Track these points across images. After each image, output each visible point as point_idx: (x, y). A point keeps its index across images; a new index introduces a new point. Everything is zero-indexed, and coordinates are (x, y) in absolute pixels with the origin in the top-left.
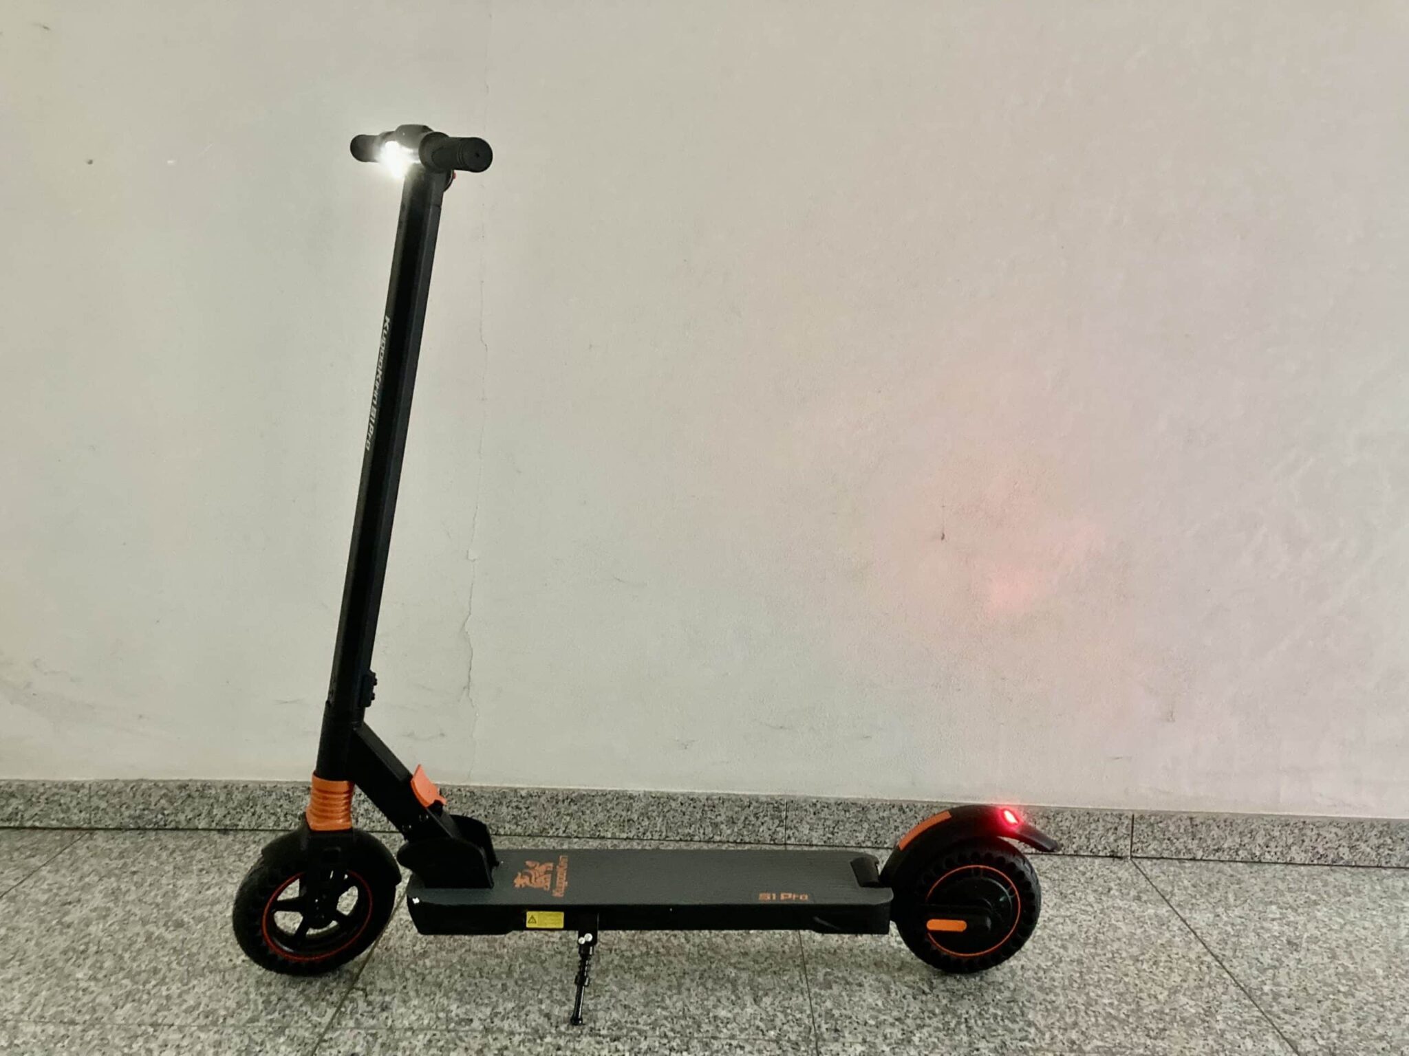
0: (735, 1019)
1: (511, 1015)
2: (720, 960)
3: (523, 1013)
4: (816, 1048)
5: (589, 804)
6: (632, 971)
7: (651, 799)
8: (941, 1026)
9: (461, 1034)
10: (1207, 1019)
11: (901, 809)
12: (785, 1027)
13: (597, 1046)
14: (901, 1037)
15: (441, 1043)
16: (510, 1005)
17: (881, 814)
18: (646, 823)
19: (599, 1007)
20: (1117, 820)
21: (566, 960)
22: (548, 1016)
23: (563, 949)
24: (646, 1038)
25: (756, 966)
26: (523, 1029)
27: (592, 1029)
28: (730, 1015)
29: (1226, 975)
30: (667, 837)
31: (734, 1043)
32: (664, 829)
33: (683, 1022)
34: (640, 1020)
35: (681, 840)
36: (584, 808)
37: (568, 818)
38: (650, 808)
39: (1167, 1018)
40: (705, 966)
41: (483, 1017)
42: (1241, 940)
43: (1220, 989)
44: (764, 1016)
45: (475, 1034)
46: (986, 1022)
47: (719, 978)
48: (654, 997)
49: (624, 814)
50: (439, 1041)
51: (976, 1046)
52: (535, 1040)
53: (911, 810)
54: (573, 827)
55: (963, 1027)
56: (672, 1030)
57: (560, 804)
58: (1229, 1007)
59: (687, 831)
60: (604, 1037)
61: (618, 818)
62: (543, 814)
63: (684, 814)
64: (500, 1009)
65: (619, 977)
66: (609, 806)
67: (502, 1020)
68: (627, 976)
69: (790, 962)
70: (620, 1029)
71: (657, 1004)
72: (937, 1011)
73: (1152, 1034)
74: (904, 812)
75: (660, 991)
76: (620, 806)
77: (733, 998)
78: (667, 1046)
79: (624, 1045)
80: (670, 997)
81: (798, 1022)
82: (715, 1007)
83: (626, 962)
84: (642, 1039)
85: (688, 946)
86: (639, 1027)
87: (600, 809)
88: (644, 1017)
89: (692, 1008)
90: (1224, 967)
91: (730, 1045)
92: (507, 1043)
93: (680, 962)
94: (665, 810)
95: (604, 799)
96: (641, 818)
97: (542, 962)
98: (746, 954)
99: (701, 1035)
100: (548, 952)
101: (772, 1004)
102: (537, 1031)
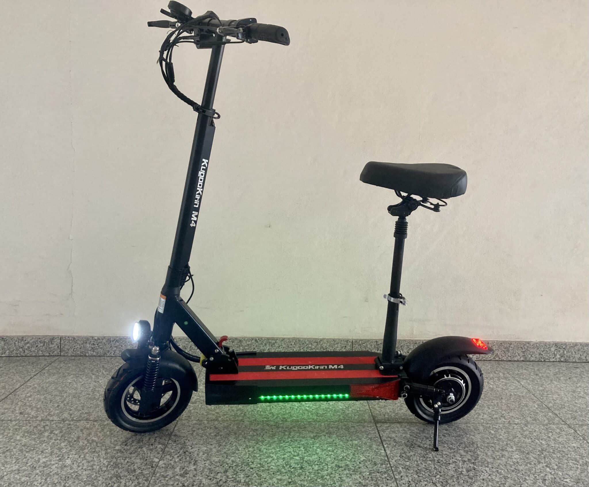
20: (346, 343)
45: (37, 421)
50: (20, 424)
52: (61, 422)
57: (112, 342)
62: (105, 347)
64: (52, 413)
67: (51, 416)
92: (49, 423)
97: (79, 397)
100: (84, 394)
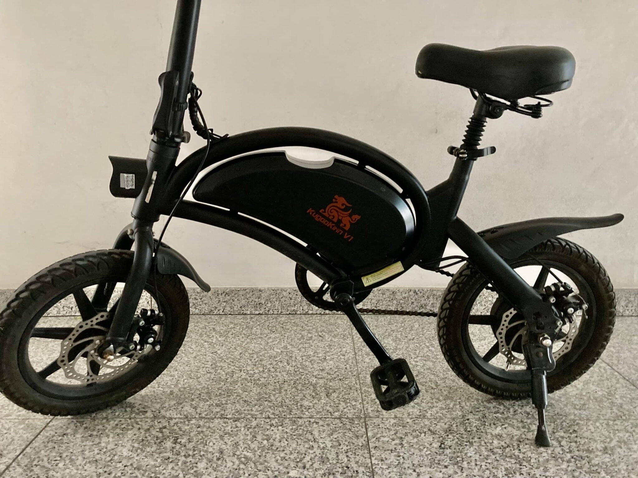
0: (314, 406)
1: (172, 408)
2: (307, 374)
3: (180, 407)
4: (365, 422)
5: (236, 296)
6: (252, 381)
7: (272, 291)
8: (444, 407)
9: (138, 420)
10: (610, 398)
11: (415, 292)
12: (345, 410)
13: (224, 425)
14: (419, 414)
15: (123, 426)
16: (173, 403)
17: (404, 295)
18: (269, 305)
19: (229, 402)
21: (213, 376)
22: (195, 408)
23: (211, 371)
24: (256, 418)
25: (329, 376)
26: (179, 416)
27: (222, 415)
28: (311, 404)
29: (616, 373)
30: (281, 312)
31: (312, 420)
32: (280, 308)
33: (280, 409)
34: (253, 409)
35: (290, 314)
36: (233, 298)
37: (225, 304)
38: (272, 297)
39: (585, 398)
40: (298, 377)
41: (154, 410)
42: (622, 355)
43: (614, 381)
44: (332, 404)
45: (147, 420)
46: (472, 403)
47: (305, 384)
48: (264, 395)
49: (257, 300)
50: (122, 424)
51: (467, 418)
52: (184, 422)
53: (421, 293)
54: (228, 309)
55: (458, 406)
56: (273, 414)
57: (220, 296)
58: (621, 391)
59: (293, 308)
60: (229, 419)
61: (253, 303)
62: (210, 302)
63: (291, 299)
64: (166, 405)
65: (244, 385)
66: (248, 296)
67: (166, 411)
69: (350, 373)
70: (240, 414)
71: (265, 399)
72: (441, 398)
73: (578, 407)
74: (417, 294)
75: (268, 391)
76: (254, 296)
77: (314, 394)
78: (269, 423)
79: (241, 423)
80: (274, 395)
81: (354, 407)
82: (302, 399)
83: (250, 377)
84: (254, 420)
85: (288, 367)
86: (252, 412)
87: (243, 297)
88: (257, 407)
89: (287, 401)
90: (613, 369)
91: (310, 421)
92: (167, 424)
93: (282, 375)
94: (280, 297)
95: (244, 292)
96: (266, 302)
97: (198, 378)
98: (323, 370)
99: (291, 416)
100: (202, 373)
101: (338, 397)
102: (187, 417)
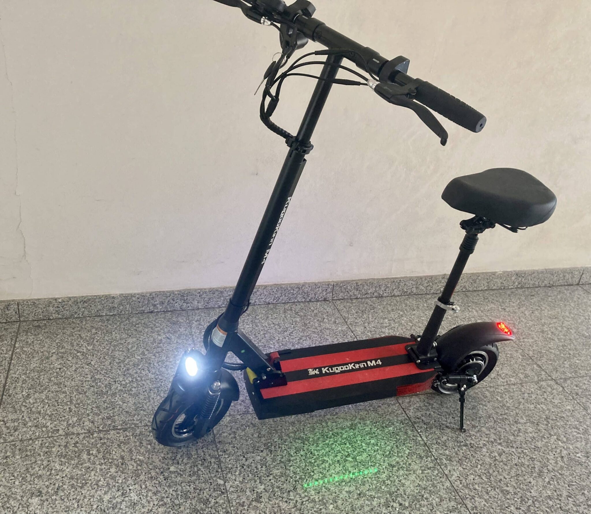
68: (125, 395)
